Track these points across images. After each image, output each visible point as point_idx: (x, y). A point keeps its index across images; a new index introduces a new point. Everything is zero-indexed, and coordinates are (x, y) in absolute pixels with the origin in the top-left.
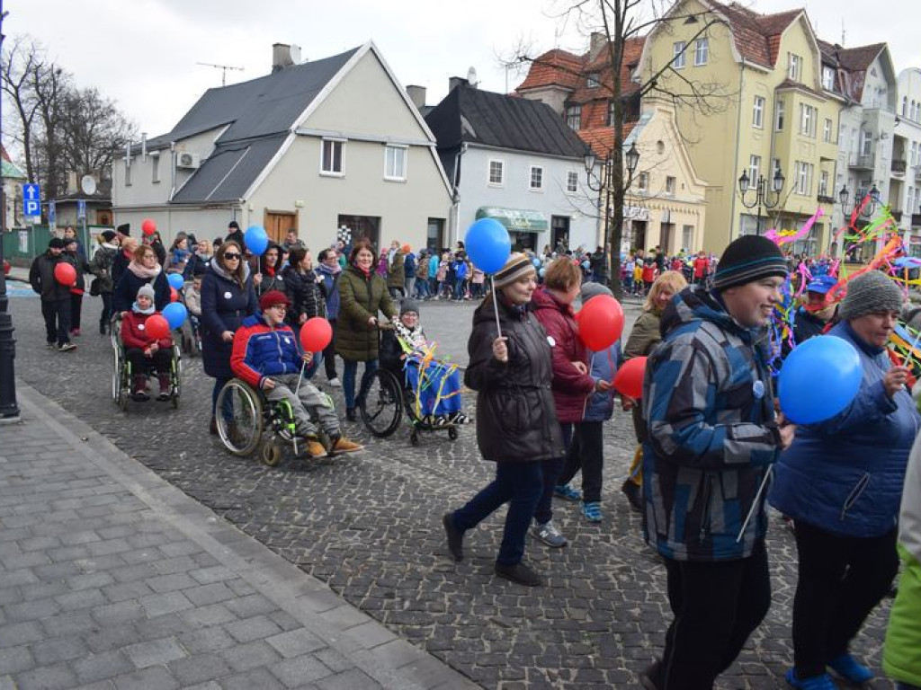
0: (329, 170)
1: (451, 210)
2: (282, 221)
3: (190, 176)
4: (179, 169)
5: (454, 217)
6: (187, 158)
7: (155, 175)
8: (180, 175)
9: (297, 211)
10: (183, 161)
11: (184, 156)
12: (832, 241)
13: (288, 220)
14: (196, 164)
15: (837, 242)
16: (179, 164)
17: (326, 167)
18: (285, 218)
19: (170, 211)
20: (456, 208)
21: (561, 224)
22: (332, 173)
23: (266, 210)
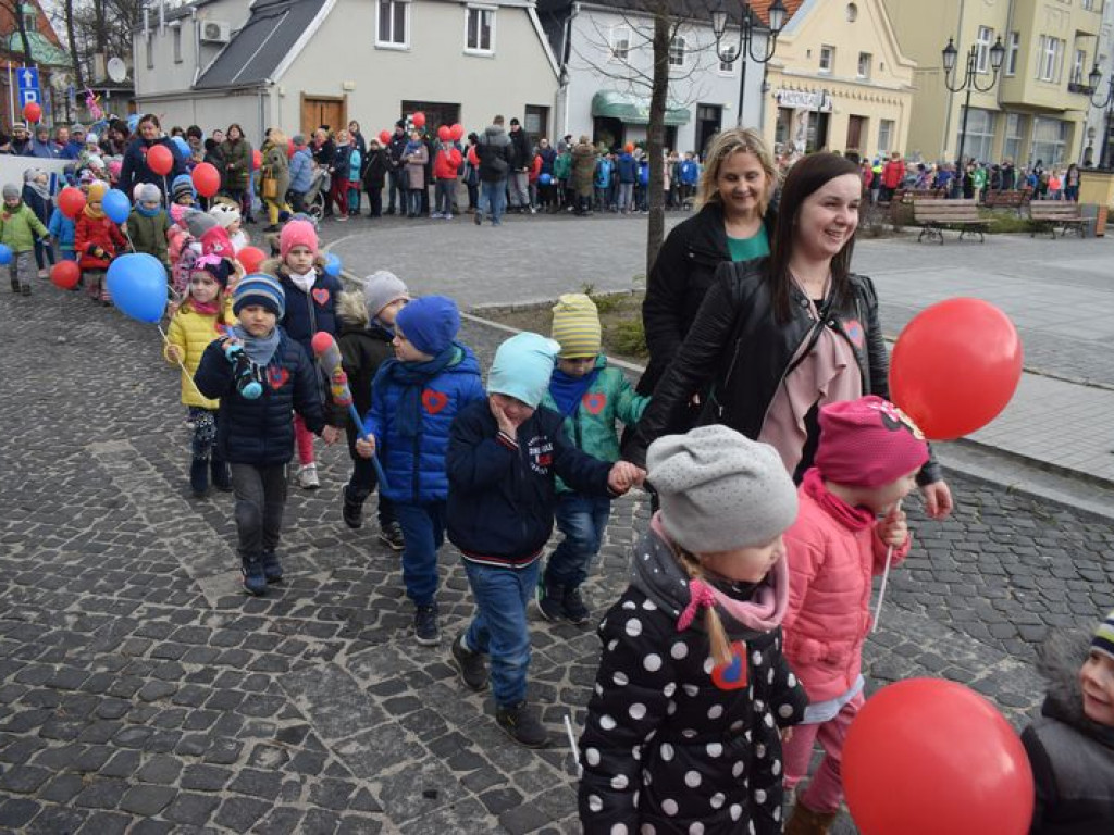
0: (388, 40)
1: (557, 96)
2: (325, 109)
3: (220, 53)
4: (203, 44)
5: (561, 105)
6: (214, 29)
7: (177, 53)
8: (206, 51)
9: (345, 96)
10: (207, 33)
11: (209, 26)
12: (1086, 145)
13: (334, 107)
14: (225, 37)
15: (1093, 146)
16: (203, 37)
17: (384, 36)
18: (331, 105)
19: (194, 99)
20: (565, 91)
21: (710, 116)
22: (392, 44)
23: (302, 94)
